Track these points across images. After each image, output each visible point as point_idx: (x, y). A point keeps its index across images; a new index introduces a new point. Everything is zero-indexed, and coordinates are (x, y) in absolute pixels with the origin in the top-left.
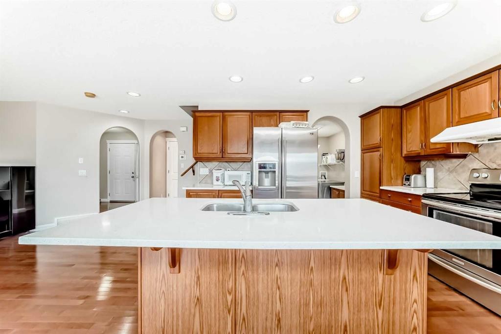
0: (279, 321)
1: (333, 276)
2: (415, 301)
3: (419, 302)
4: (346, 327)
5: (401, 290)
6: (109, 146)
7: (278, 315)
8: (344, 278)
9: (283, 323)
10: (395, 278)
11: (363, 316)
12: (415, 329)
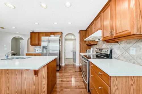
0: (8, 88)
1: (22, 76)
2: (44, 84)
3: (45, 84)
4: (26, 90)
5: (40, 81)
6: (20, 42)
7: (8, 87)
8: (25, 77)
9: (9, 89)
10: (38, 77)
11: (30, 87)
12: (44, 91)
